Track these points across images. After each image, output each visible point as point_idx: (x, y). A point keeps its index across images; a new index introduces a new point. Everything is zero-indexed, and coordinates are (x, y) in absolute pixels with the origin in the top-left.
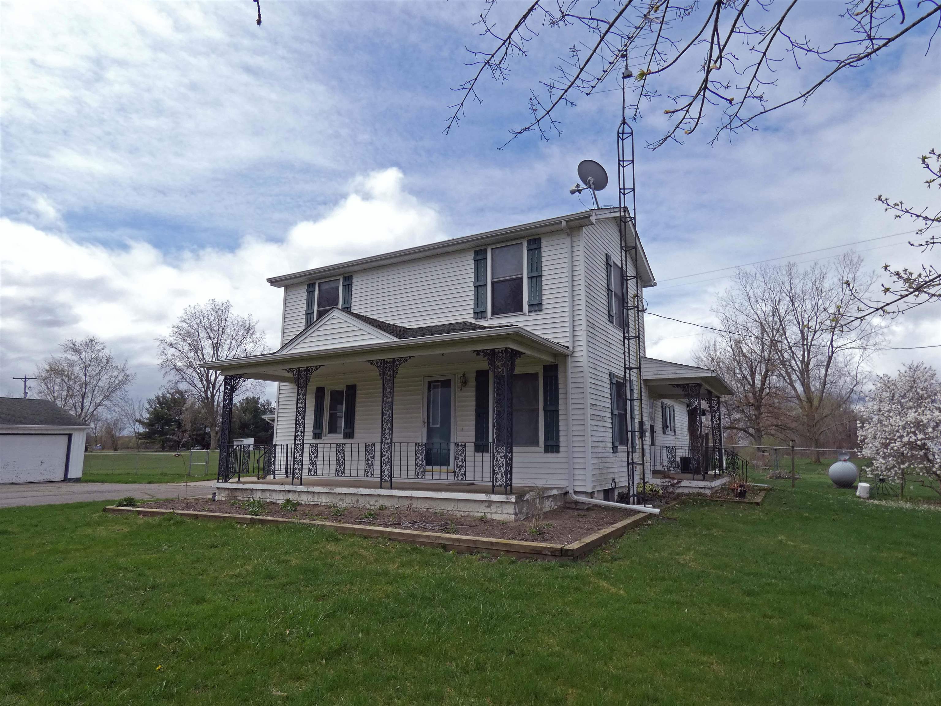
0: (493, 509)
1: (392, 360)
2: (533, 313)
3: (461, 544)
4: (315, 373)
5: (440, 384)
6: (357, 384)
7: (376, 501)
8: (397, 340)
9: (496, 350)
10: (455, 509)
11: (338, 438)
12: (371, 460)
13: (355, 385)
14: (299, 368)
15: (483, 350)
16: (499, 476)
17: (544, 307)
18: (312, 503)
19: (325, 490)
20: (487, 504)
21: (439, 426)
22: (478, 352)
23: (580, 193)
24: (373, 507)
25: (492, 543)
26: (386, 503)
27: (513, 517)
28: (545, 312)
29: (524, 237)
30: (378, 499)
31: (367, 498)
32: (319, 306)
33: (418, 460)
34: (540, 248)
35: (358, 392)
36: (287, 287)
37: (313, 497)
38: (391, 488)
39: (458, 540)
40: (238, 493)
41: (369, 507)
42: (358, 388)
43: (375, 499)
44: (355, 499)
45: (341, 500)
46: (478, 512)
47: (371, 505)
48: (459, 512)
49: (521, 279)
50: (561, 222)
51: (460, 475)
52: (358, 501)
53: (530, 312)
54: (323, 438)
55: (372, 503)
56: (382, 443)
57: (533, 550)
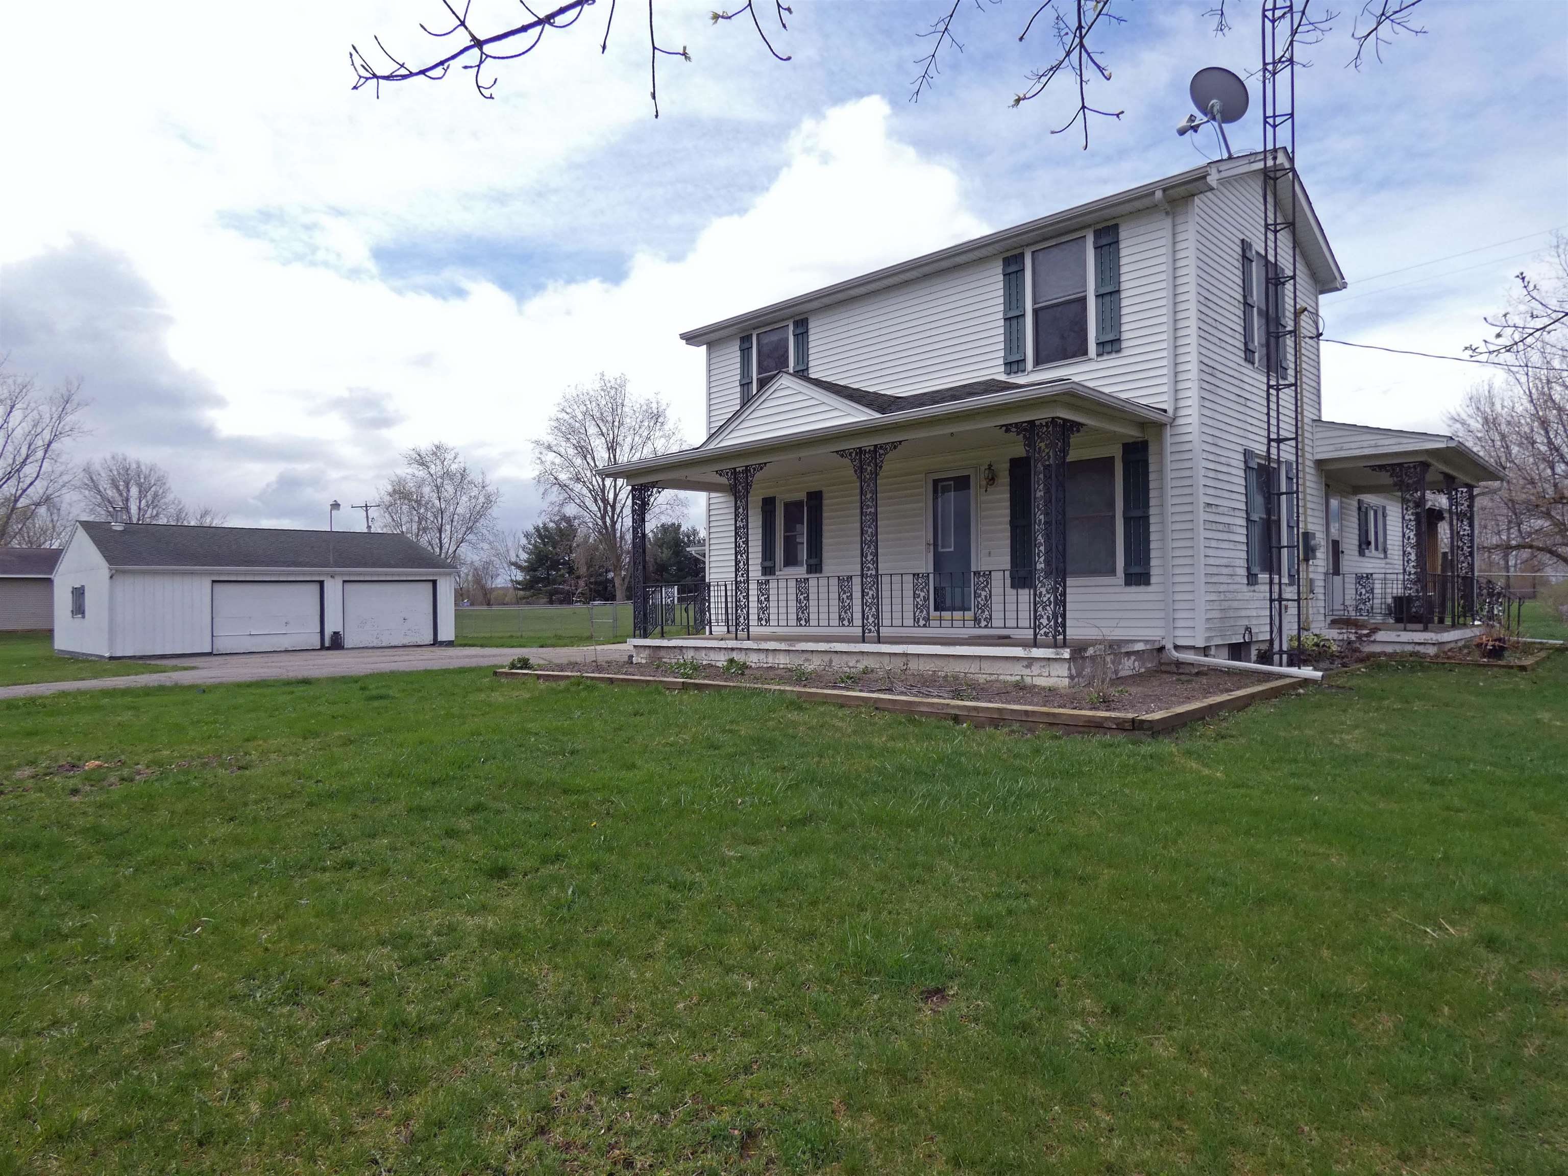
0: (1036, 669)
1: (872, 448)
2: (1105, 357)
3: (980, 715)
4: (758, 475)
5: (952, 482)
6: (824, 489)
7: (858, 661)
8: (878, 415)
9: (1037, 423)
10: (977, 671)
11: (800, 571)
12: (848, 601)
13: (821, 492)
14: (735, 469)
15: (1016, 424)
16: (1044, 621)
17: (1124, 345)
18: (765, 665)
19: (783, 646)
20: (1025, 663)
21: (952, 549)
22: (1007, 428)
23: (1196, 131)
24: (853, 670)
25: (1026, 712)
26: (871, 663)
27: (1066, 681)
28: (1125, 353)
29: (1090, 226)
30: (860, 657)
31: (844, 657)
32: (759, 373)
33: (918, 600)
34: (1117, 242)
35: (825, 502)
36: (710, 345)
37: (767, 657)
38: (879, 641)
39: (976, 709)
40: (662, 653)
41: (847, 670)
42: (825, 495)
43: (855, 658)
44: (827, 658)
45: (807, 660)
46: (1012, 674)
47: (850, 668)
48: (983, 674)
49: (1083, 300)
50: (1154, 193)
51: (982, 620)
52: (831, 661)
53: (1099, 355)
54: (777, 573)
55: (851, 665)
56: (862, 576)
57: (1089, 721)
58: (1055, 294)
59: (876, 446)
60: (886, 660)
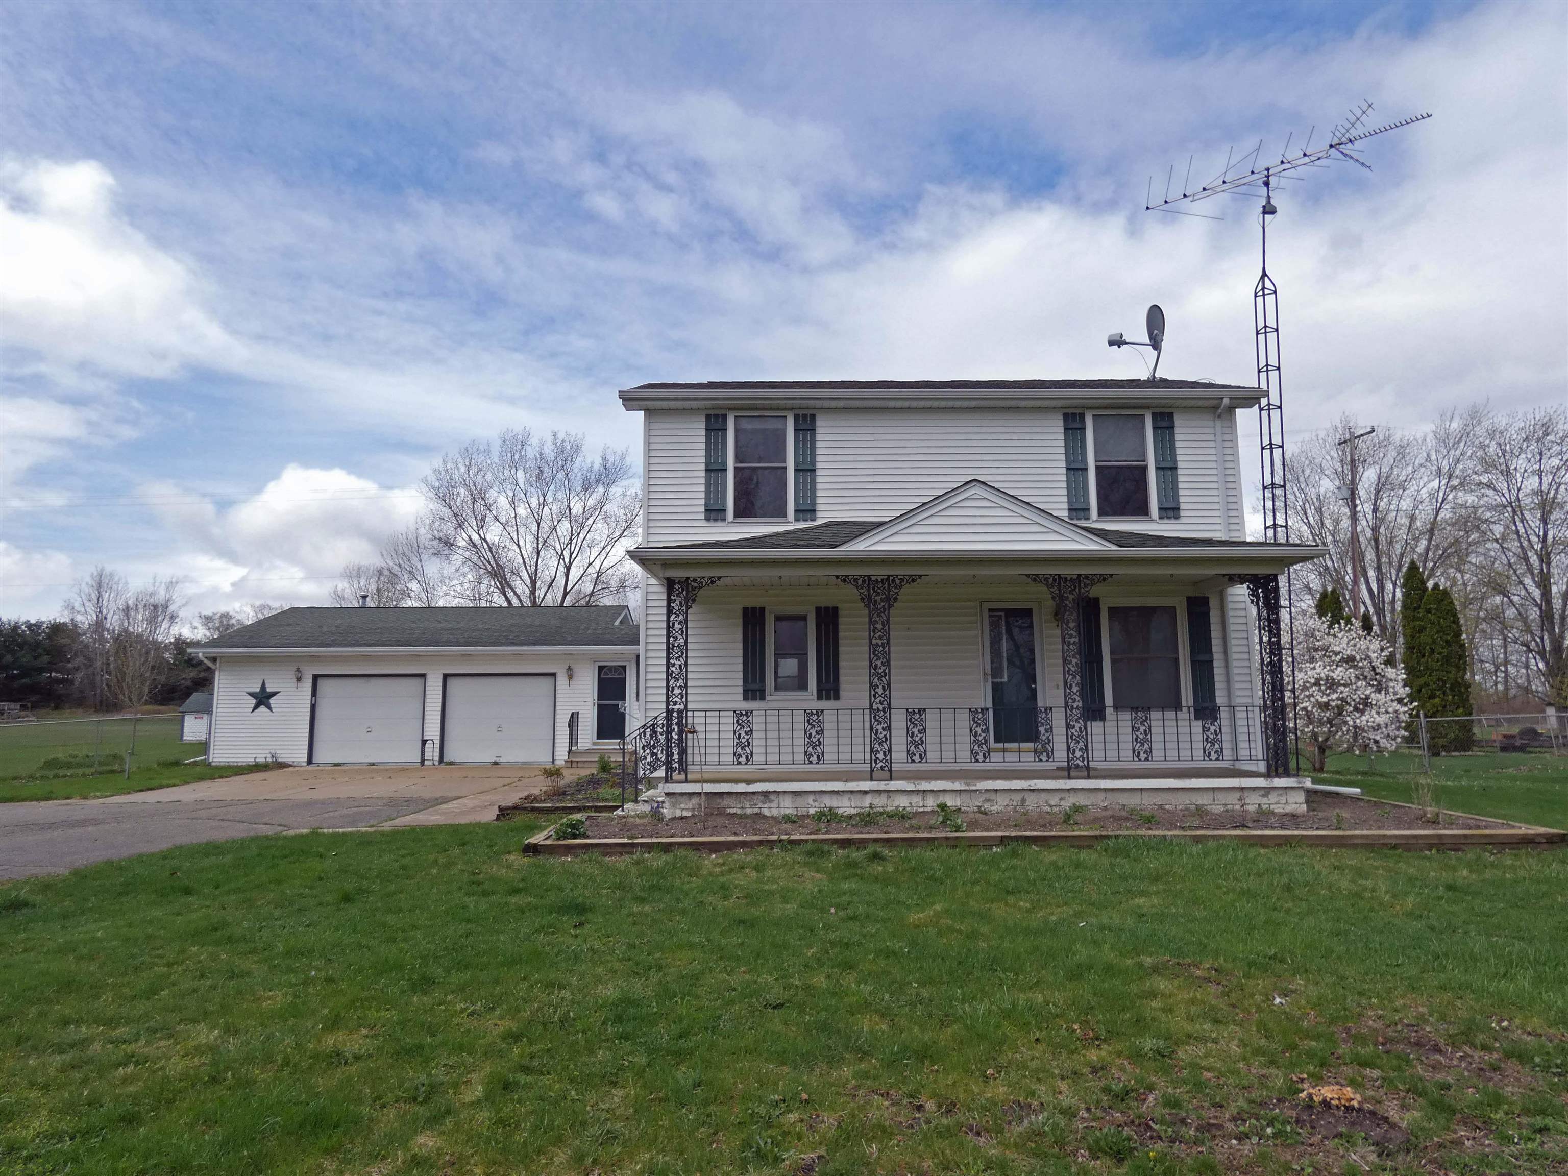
0: (1273, 798)
1: (1075, 577)
2: (1166, 521)
6: (839, 606)
7: (1061, 799)
8: (1114, 548)
9: (1261, 577)
10: (1210, 802)
11: (809, 699)
14: (869, 576)
17: (1182, 513)
18: (921, 810)
19: (957, 786)
20: (1262, 792)
21: (1005, 679)
23: (1119, 347)
24: (1056, 809)
26: (1081, 800)
27: (1304, 807)
28: (1183, 520)
29: (1149, 408)
30: (1065, 795)
31: (1044, 796)
32: (738, 458)
34: (1173, 427)
35: (841, 620)
36: (650, 413)
37: (923, 800)
38: (1090, 776)
40: (726, 802)
41: (1048, 809)
42: (841, 613)
44: (1017, 797)
45: (988, 800)
46: (1253, 803)
47: (1051, 806)
49: (1144, 469)
50: (1222, 398)
51: (1212, 753)
52: (1023, 801)
53: (1161, 518)
54: (768, 698)
55: (1053, 803)
58: (1121, 458)
59: (1080, 575)
60: (1101, 795)
